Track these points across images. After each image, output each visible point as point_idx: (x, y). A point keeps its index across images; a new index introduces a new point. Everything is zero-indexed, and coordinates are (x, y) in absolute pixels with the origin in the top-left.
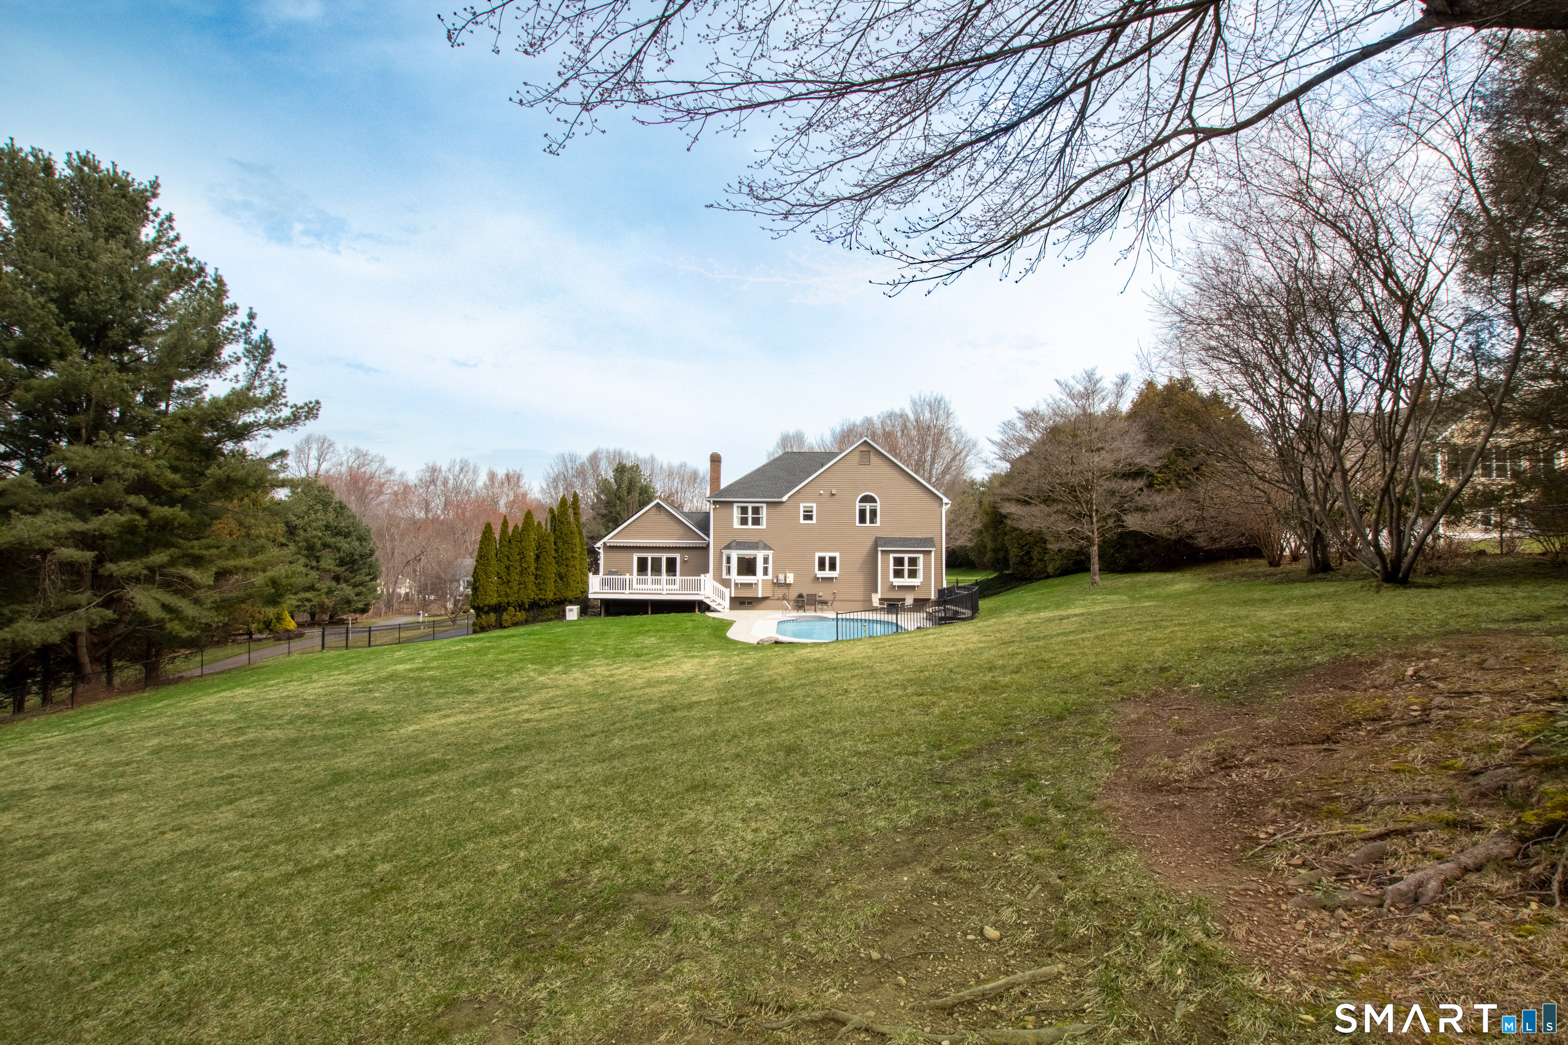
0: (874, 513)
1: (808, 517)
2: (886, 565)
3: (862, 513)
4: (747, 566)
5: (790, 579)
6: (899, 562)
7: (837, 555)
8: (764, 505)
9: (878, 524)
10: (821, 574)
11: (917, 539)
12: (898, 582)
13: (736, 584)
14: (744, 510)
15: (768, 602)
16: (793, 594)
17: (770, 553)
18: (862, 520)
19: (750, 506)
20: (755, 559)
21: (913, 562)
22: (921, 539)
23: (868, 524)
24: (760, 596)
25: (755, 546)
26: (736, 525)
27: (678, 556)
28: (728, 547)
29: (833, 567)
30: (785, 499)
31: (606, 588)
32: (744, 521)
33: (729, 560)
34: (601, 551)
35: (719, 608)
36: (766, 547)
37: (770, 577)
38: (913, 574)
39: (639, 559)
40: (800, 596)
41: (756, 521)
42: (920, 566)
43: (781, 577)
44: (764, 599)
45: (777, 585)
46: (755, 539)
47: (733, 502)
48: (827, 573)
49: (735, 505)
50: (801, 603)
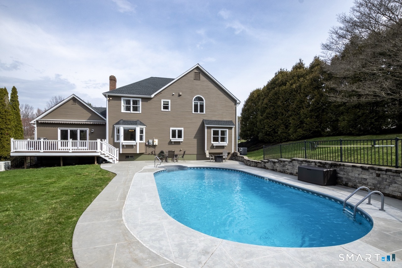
0: (202, 106)
1: (166, 107)
2: (208, 134)
3: (196, 106)
4: (130, 135)
5: (156, 142)
6: (216, 133)
7: (182, 129)
8: (140, 100)
9: (204, 113)
10: (173, 140)
11: (224, 121)
12: (215, 144)
13: (123, 146)
14: (128, 102)
15: (142, 156)
16: (158, 151)
17: (144, 127)
18: (196, 110)
19: (131, 100)
20: (135, 130)
21: (223, 133)
22: (227, 121)
23: (199, 112)
24: (138, 152)
25: (135, 123)
26: (123, 110)
27: (88, 130)
28: (118, 123)
29: (180, 136)
30: (153, 96)
31: (32, 149)
32: (128, 109)
33: (118, 131)
34: (35, 126)
35: (111, 161)
36: (142, 124)
37: (144, 141)
38: (223, 140)
39: (62, 131)
40: (162, 152)
41: (135, 109)
42: (227, 136)
43: (151, 141)
44: (140, 154)
45: (148, 146)
46: (135, 119)
47: (120, 97)
48: (177, 139)
49: (122, 99)
50: (162, 156)
